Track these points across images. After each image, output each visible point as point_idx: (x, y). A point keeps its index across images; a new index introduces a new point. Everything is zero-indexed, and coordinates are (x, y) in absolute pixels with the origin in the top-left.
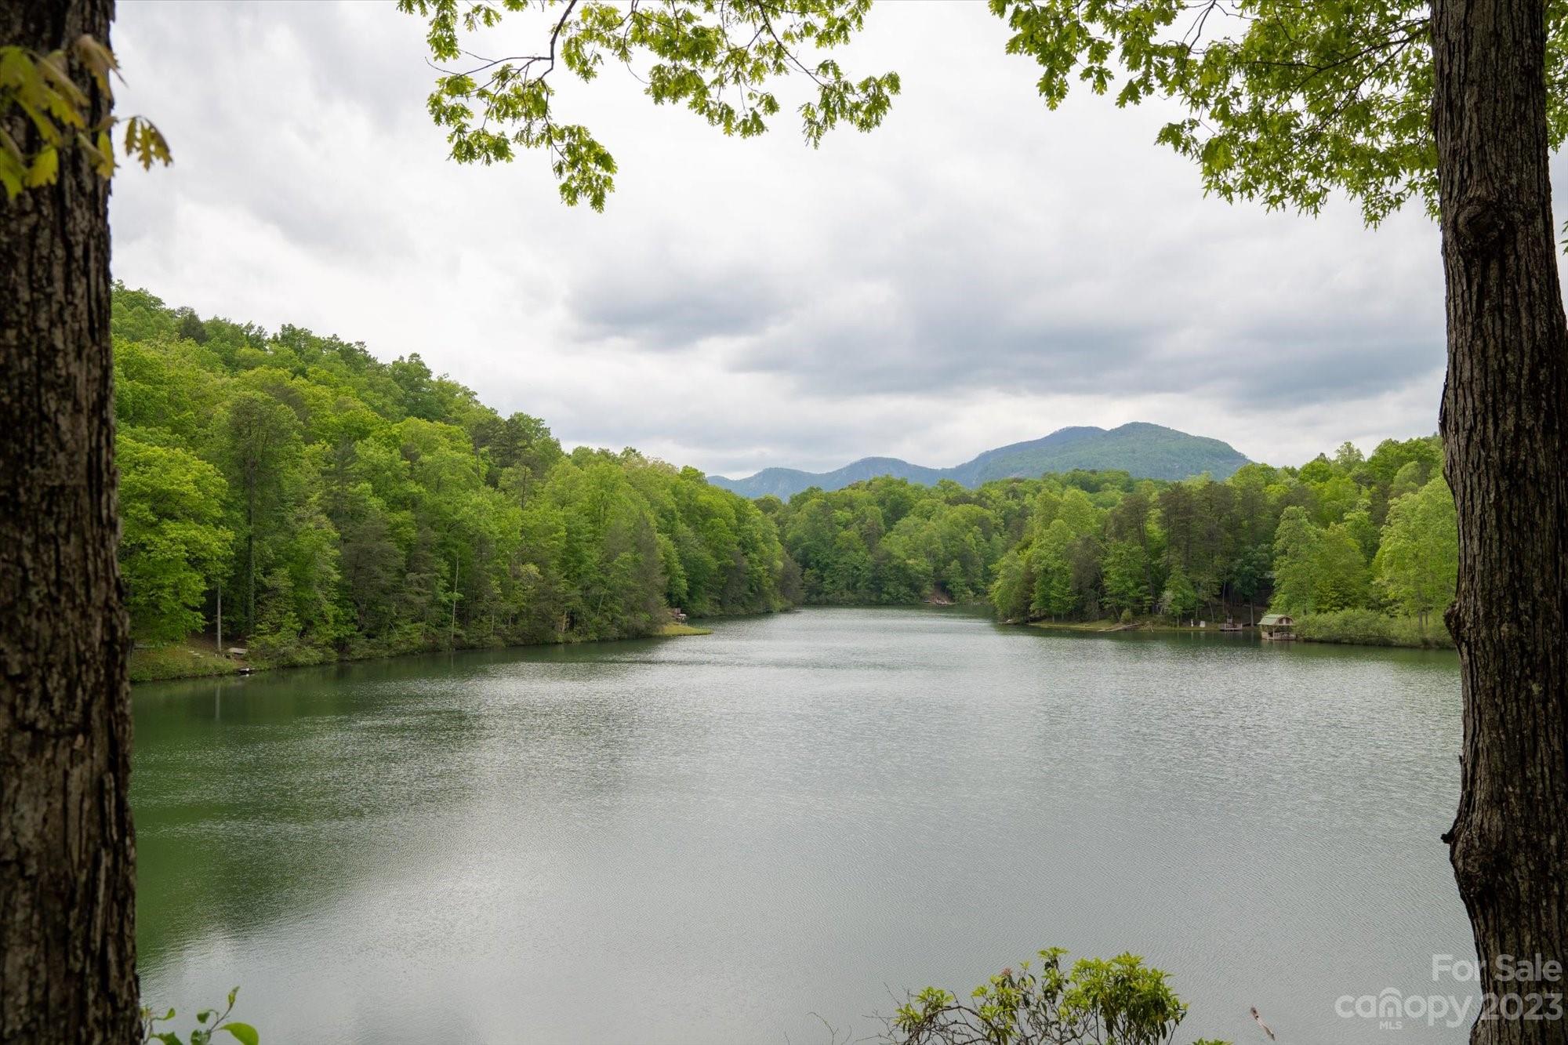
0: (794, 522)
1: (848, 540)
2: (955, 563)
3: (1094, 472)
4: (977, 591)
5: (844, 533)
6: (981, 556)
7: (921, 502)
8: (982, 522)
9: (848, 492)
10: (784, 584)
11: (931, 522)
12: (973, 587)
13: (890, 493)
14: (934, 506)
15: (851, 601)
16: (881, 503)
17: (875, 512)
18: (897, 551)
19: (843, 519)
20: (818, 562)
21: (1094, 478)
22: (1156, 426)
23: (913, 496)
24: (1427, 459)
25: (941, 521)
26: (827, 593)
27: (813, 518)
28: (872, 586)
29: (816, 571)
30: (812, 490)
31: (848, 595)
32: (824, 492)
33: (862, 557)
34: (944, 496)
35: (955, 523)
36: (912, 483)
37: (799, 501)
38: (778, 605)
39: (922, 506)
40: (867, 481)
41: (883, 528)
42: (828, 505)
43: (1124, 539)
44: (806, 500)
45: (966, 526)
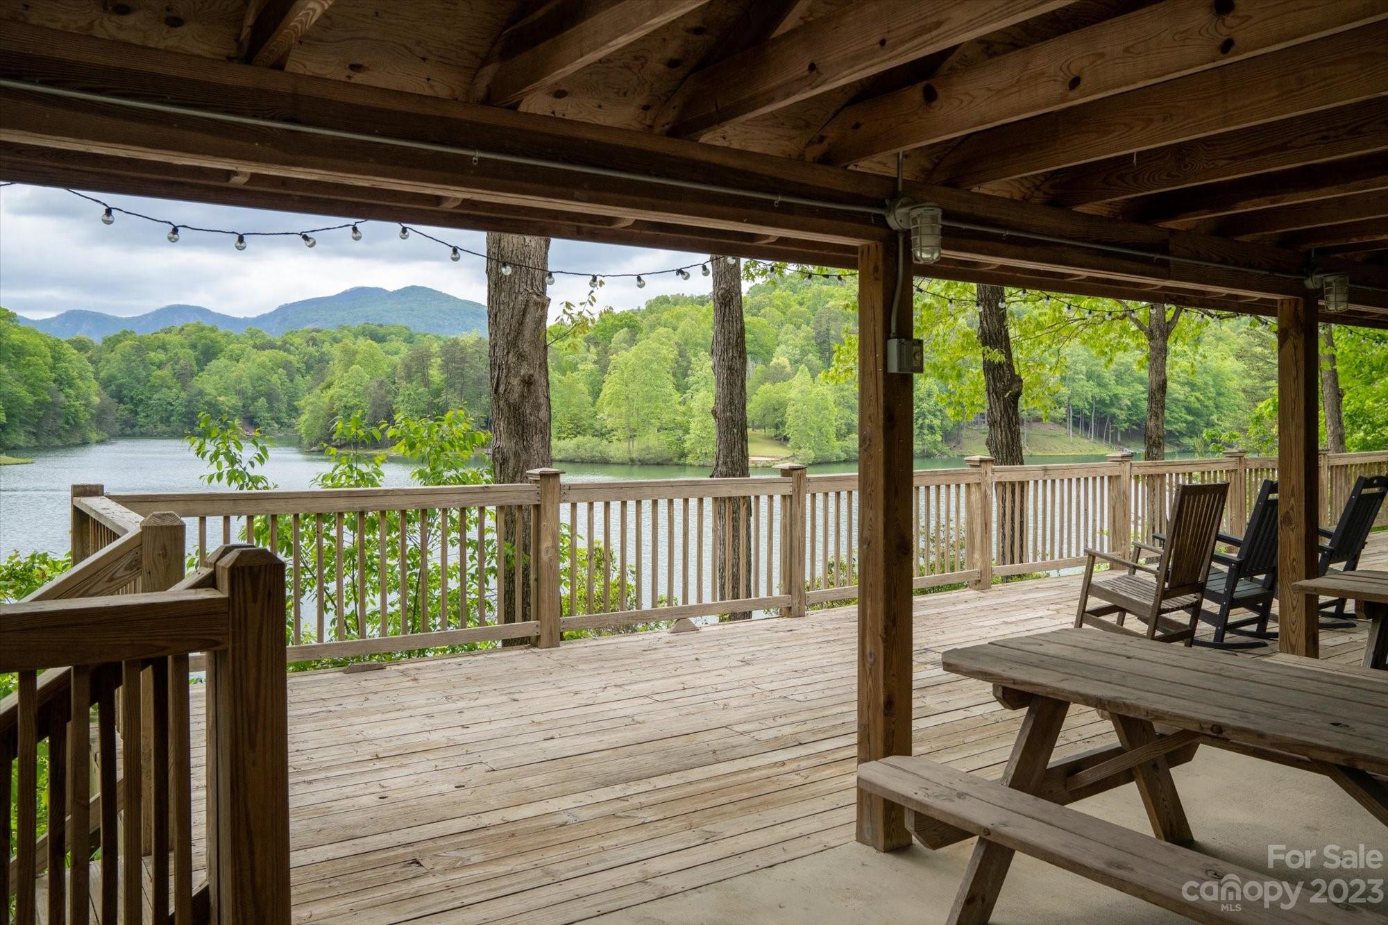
0: (108, 361)
1: (162, 378)
2: (262, 401)
3: (381, 326)
4: (282, 424)
5: (159, 372)
6: (285, 394)
7: (231, 347)
8: (286, 365)
9: (162, 335)
10: (100, 418)
11: (240, 364)
12: (278, 420)
13: (201, 338)
14: (243, 351)
15: (164, 433)
16: (194, 346)
17: (188, 356)
18: (209, 389)
19: (156, 360)
20: (132, 398)
21: (381, 331)
22: (431, 290)
23: (223, 341)
24: (633, 327)
25: (249, 364)
26: (141, 426)
27: (126, 358)
28: (185, 420)
29: (130, 406)
30: (125, 333)
31: (162, 428)
32: (138, 335)
33: (175, 395)
34: (252, 342)
35: (262, 366)
36: (222, 330)
37: (112, 343)
38: (94, 436)
39: (232, 350)
40: (179, 327)
41: (196, 369)
42: (141, 348)
43: (411, 382)
44: (120, 342)
45: (272, 369)
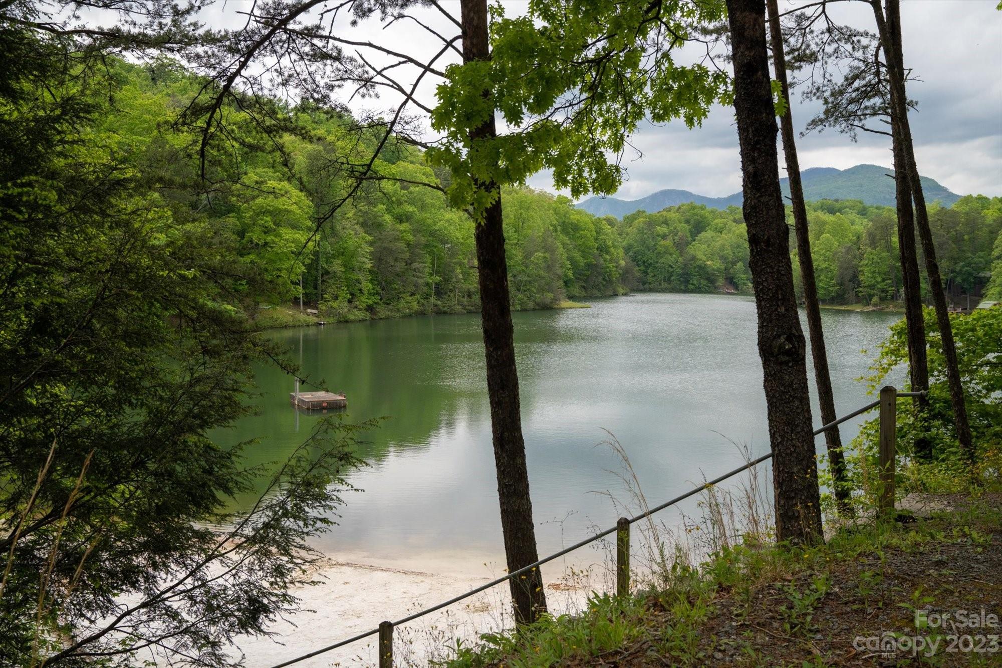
0: (627, 234)
1: (666, 247)
2: (740, 265)
3: (837, 201)
5: (663, 242)
7: (716, 221)
9: (664, 213)
10: (624, 277)
11: (723, 235)
13: (694, 214)
14: (725, 224)
15: (666, 289)
16: (688, 222)
17: (684, 229)
18: (700, 255)
19: (661, 233)
20: (644, 262)
22: (880, 167)
23: (710, 217)
25: (730, 235)
26: (650, 283)
27: (641, 231)
28: (682, 279)
29: (642, 268)
30: (639, 212)
31: (665, 285)
32: (648, 213)
33: (674, 259)
34: (732, 218)
35: (740, 236)
36: (709, 209)
37: (630, 220)
38: (621, 290)
39: (717, 224)
40: (677, 207)
41: (690, 239)
42: (651, 223)
43: (874, 248)
44: (635, 219)
